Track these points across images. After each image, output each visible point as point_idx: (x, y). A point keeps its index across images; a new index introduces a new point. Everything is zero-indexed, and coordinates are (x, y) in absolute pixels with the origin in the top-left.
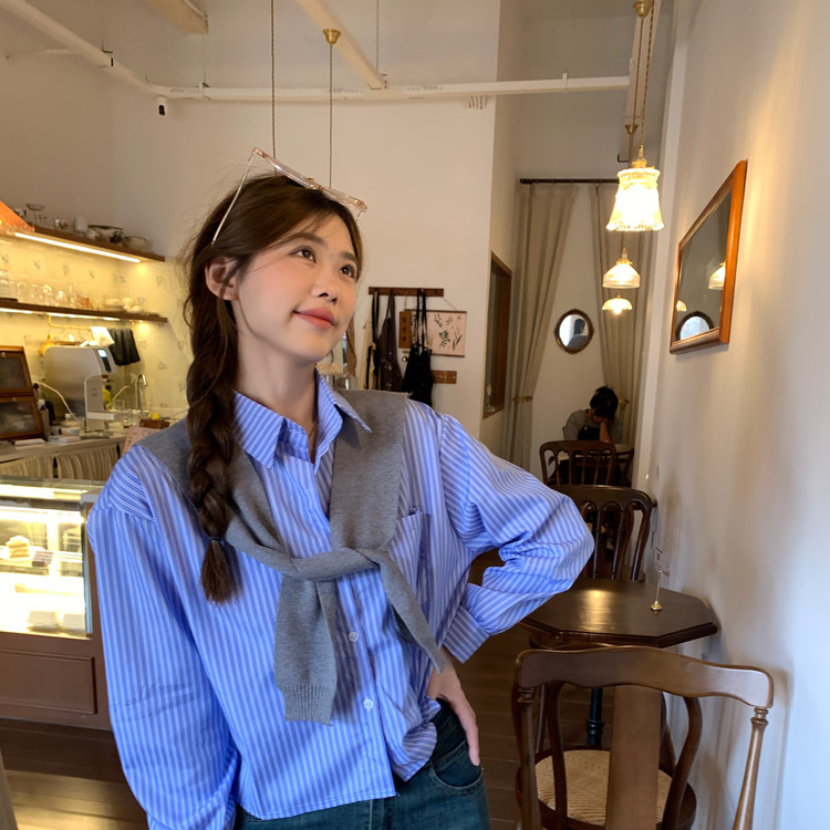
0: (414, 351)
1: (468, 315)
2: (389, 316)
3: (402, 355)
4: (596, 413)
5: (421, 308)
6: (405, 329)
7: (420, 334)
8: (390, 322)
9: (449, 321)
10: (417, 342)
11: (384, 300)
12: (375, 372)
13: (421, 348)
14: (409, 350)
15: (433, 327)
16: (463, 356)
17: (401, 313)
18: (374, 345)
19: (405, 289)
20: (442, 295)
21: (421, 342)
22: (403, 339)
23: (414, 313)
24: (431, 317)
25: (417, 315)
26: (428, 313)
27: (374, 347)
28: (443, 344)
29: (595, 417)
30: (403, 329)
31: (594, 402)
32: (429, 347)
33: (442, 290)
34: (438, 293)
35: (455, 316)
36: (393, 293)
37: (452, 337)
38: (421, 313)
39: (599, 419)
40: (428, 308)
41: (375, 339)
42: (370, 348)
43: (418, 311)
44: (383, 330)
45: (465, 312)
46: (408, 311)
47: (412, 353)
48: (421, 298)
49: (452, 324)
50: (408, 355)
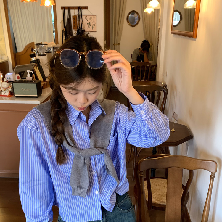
0: (78, 30)
1: (97, 16)
2: (69, 18)
3: (74, 32)
4: (142, 50)
5: (80, 14)
6: (75, 22)
7: (80, 24)
8: (69, 20)
9: (90, 19)
10: (80, 27)
11: (66, 11)
12: (65, 39)
13: (81, 29)
14: (77, 30)
15: (85, 21)
16: (96, 32)
17: (73, 16)
18: (64, 29)
19: (74, 7)
20: (87, 9)
21: (81, 27)
22: (74, 26)
23: (78, 16)
24: (84, 17)
25: (79, 17)
26: (82, 16)
27: (64, 30)
28: (89, 27)
29: (142, 51)
30: (74, 22)
31: (142, 46)
32: (84, 29)
33: (87, 7)
34: (86, 8)
35: (92, 17)
36: (69, 8)
37: (92, 24)
38: (80, 16)
39: (144, 52)
40: (82, 14)
41: (65, 27)
42: (63, 30)
43: (79, 15)
44: (67, 23)
45: (96, 15)
46: (75, 16)
47: (78, 31)
48: (80, 10)
49: (92, 20)
50: (76, 32)
